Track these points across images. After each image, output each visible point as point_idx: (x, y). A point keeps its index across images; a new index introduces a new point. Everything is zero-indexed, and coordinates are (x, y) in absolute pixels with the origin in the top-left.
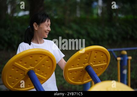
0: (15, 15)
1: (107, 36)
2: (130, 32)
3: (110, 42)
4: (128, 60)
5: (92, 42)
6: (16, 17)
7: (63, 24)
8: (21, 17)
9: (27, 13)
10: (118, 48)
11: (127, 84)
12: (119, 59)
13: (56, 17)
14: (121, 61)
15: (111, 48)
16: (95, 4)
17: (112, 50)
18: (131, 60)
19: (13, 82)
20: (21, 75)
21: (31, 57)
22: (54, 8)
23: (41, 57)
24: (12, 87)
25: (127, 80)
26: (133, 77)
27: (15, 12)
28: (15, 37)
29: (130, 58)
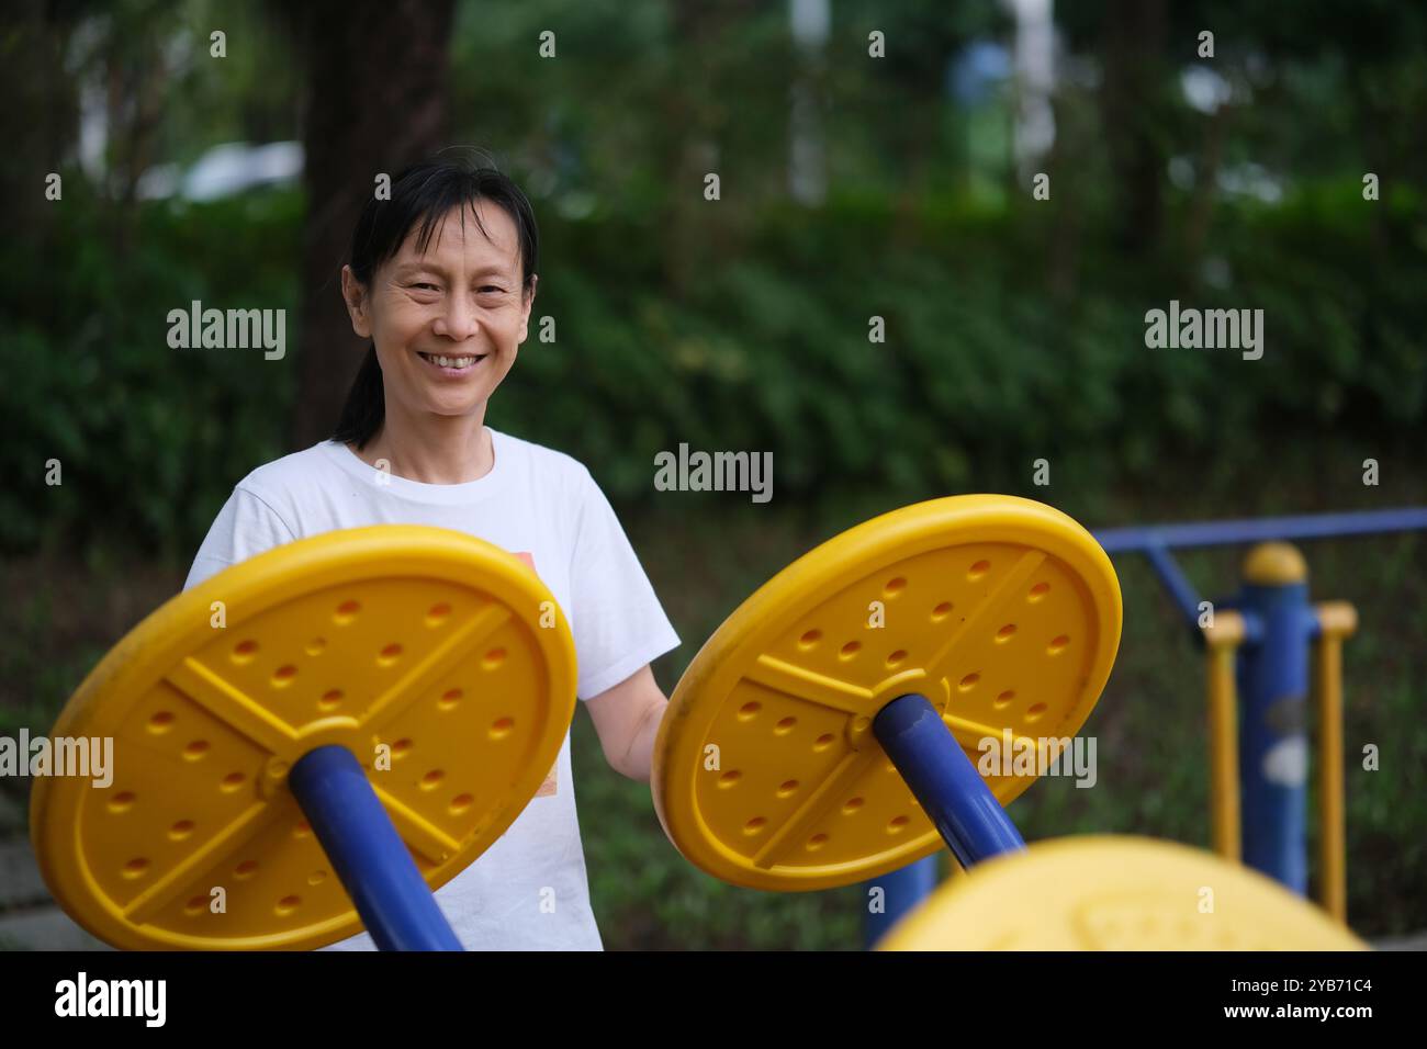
0: (156, 186)
1: (1101, 399)
2: (1346, 354)
3: (1140, 453)
4: (1317, 639)
5: (952, 464)
6: (162, 205)
7: (656, 278)
8: (223, 212)
9: (280, 162)
10: (1219, 514)
11: (1314, 893)
12: (1223, 628)
13: (577, 207)
14: (1248, 652)
15: (1148, 518)
16: (986, 61)
17: (1158, 538)
18: (1349, 643)
19: (138, 863)
20: (230, 789)
21: (348, 607)
22: (555, 113)
23: (438, 610)
24: (119, 912)
25: (1314, 848)
26: (1379, 814)
27: (160, 158)
28: (160, 414)
29: (1338, 618)
